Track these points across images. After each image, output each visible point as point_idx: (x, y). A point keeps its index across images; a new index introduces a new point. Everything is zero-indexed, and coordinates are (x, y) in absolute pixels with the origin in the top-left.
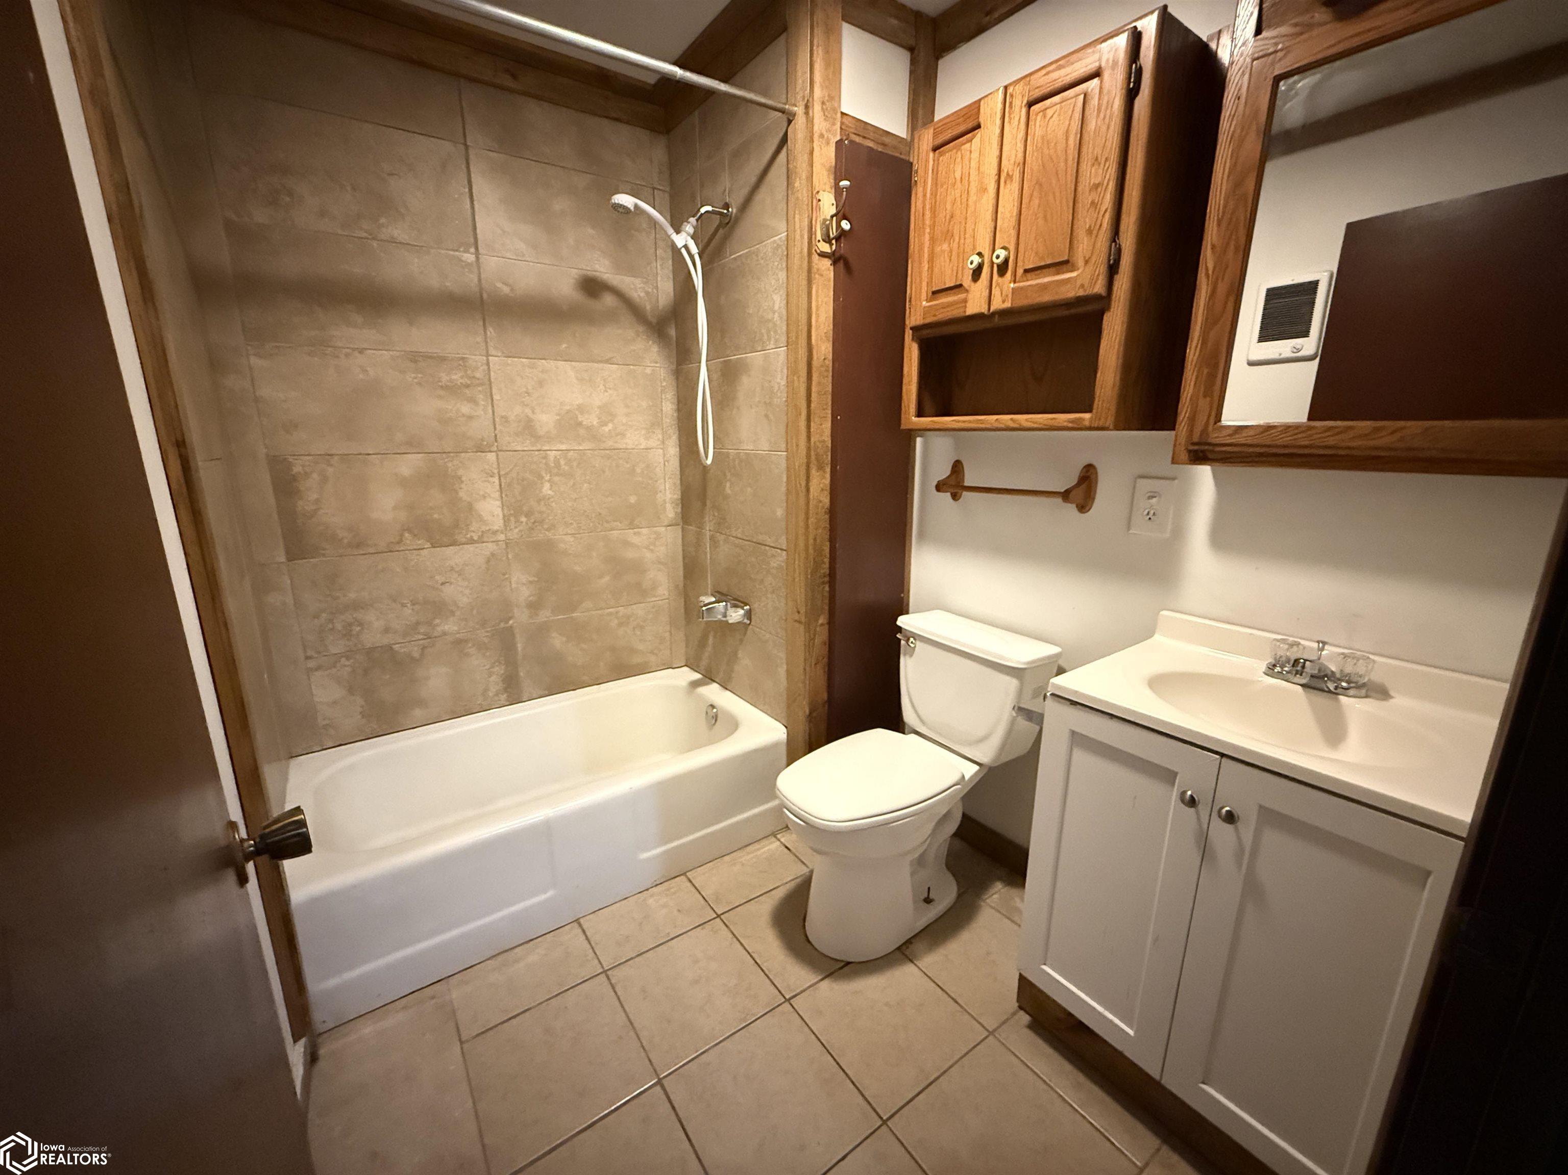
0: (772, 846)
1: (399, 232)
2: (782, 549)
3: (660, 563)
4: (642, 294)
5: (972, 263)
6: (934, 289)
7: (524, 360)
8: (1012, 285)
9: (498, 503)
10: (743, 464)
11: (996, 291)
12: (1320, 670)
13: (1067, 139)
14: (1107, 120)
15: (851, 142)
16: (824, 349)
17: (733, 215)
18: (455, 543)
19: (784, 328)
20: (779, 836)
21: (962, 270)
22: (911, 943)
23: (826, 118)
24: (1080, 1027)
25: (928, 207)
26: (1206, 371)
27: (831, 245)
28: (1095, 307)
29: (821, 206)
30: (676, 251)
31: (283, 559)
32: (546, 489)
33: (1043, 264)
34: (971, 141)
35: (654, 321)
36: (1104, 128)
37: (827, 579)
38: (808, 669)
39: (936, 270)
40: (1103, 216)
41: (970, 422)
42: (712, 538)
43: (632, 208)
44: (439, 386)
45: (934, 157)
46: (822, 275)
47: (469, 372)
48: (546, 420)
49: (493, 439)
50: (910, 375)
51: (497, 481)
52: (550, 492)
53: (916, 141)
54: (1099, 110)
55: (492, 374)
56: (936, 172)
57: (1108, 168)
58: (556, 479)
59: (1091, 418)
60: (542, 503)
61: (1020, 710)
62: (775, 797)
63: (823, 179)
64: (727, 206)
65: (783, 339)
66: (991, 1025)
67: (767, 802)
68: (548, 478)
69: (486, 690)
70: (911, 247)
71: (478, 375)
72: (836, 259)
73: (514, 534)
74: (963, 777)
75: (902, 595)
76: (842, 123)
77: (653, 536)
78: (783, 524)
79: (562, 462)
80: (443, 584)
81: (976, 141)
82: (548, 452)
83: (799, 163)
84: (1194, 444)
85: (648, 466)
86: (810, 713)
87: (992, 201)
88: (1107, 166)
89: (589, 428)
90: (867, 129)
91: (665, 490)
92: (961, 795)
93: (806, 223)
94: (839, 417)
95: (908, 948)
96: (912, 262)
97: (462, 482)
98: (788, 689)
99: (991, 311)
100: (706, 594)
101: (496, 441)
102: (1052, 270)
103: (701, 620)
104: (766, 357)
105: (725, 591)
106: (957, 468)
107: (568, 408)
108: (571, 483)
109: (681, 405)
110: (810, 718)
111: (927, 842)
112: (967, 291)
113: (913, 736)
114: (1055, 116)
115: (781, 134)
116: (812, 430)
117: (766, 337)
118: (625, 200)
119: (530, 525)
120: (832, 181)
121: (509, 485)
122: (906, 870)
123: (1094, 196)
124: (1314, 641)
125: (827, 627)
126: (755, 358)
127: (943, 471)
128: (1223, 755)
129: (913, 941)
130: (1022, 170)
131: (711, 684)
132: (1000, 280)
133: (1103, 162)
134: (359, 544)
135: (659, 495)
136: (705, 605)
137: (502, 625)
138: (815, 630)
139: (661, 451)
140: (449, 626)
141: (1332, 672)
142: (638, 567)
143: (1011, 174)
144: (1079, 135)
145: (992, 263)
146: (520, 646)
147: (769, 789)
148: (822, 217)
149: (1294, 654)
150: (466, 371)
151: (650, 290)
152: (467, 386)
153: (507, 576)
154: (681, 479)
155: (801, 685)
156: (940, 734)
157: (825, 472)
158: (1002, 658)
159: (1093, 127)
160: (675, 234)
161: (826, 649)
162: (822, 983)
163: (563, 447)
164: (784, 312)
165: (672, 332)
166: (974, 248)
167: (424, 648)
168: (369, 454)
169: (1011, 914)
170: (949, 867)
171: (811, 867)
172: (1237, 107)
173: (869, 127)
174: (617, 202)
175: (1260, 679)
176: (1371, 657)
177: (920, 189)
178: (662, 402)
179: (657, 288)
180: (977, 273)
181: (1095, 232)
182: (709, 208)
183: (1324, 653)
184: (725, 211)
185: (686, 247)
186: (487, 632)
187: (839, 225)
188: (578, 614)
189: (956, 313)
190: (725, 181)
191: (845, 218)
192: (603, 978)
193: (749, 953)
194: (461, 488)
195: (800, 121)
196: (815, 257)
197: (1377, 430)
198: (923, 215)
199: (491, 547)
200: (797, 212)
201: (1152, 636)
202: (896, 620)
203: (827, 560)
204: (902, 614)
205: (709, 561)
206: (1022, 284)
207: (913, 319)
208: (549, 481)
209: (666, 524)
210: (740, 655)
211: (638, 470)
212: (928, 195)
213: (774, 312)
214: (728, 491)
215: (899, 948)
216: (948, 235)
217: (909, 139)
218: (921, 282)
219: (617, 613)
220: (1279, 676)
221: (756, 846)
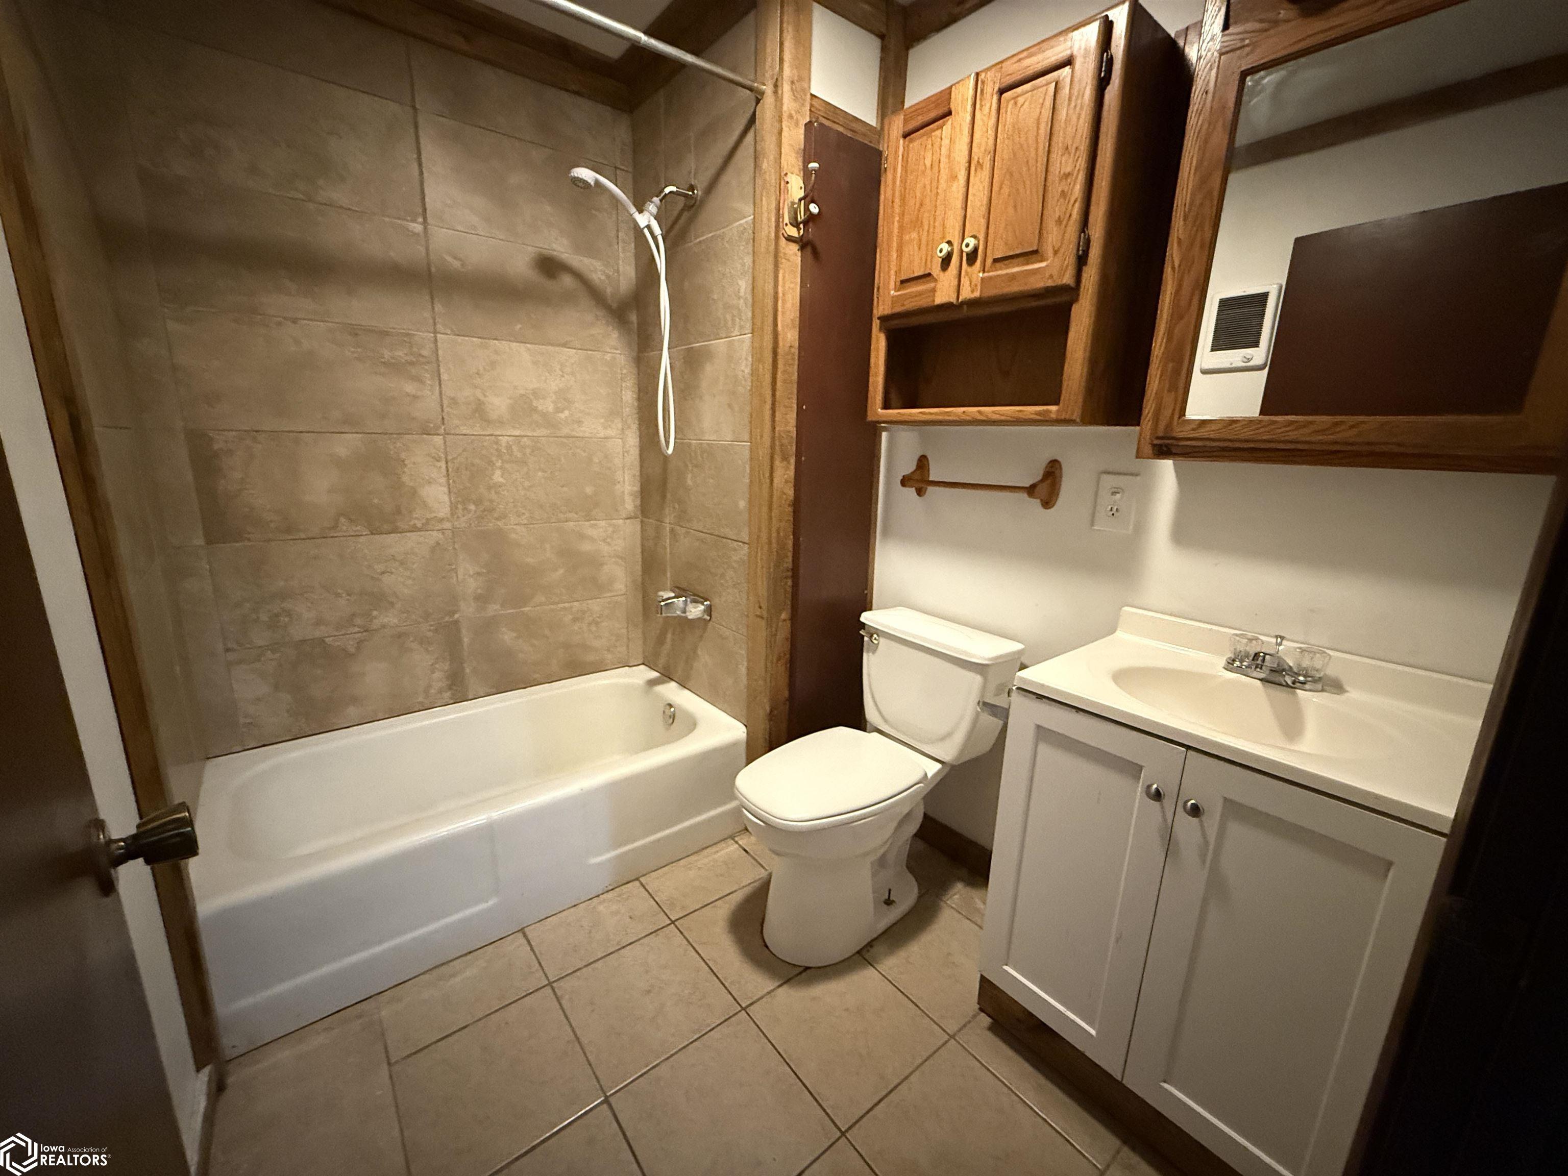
0: (731, 848)
1: (339, 195)
2: (744, 543)
3: (618, 557)
4: (603, 277)
5: (941, 251)
6: (903, 278)
7: (475, 339)
8: (981, 275)
9: (446, 489)
10: (705, 455)
11: (965, 281)
12: (1278, 665)
13: (1038, 128)
14: (1078, 109)
15: (821, 125)
16: (790, 336)
17: (699, 198)
18: (395, 531)
19: (750, 314)
20: (736, 839)
21: (932, 259)
22: (871, 946)
23: (796, 99)
24: (1041, 1028)
25: (897, 194)
26: (1170, 365)
27: (799, 229)
28: (1065, 298)
29: (789, 189)
30: (638, 232)
31: (199, 541)
32: (498, 477)
33: (1011, 253)
34: (942, 127)
35: (615, 306)
36: (1074, 118)
37: (790, 574)
38: (769, 664)
39: (905, 259)
40: (1073, 205)
41: (936, 414)
42: (672, 530)
43: (592, 183)
44: (382, 362)
45: (904, 143)
46: (789, 260)
47: (415, 349)
48: (498, 404)
49: (439, 421)
50: (877, 365)
51: (444, 466)
52: (501, 480)
53: (886, 128)
54: (1070, 99)
55: (440, 352)
56: (905, 159)
57: (1078, 157)
58: (507, 466)
59: (1058, 411)
60: (493, 492)
61: (985, 704)
62: (736, 798)
63: (791, 160)
64: (692, 188)
65: (748, 326)
66: (952, 1028)
67: (725, 803)
68: (499, 464)
69: (429, 686)
70: (880, 235)
71: (425, 352)
72: (804, 244)
73: (462, 523)
74: (926, 775)
75: (866, 592)
76: (812, 106)
77: (611, 529)
78: (746, 516)
79: (515, 448)
80: (383, 573)
81: (947, 129)
82: (501, 438)
83: (767, 143)
84: (1158, 438)
85: (606, 457)
86: (771, 711)
87: (962, 190)
88: (1077, 155)
89: (544, 415)
90: (836, 114)
91: (624, 481)
92: (922, 795)
93: (773, 205)
94: (804, 407)
95: (868, 951)
96: (880, 251)
97: (405, 465)
98: (748, 687)
99: (960, 300)
100: (664, 590)
101: (443, 424)
102: (1021, 259)
103: (659, 615)
104: (730, 345)
105: (684, 585)
106: (923, 463)
107: (522, 392)
108: (525, 469)
109: (641, 394)
110: (771, 716)
111: (889, 844)
112: (936, 280)
113: (875, 734)
114: (1027, 103)
115: (748, 115)
116: (777, 419)
117: (730, 323)
118: (585, 173)
119: (478, 513)
120: (801, 164)
121: (457, 470)
122: (866, 873)
123: (1064, 186)
124: (1271, 637)
125: (789, 623)
126: (719, 345)
127: (908, 467)
128: (1188, 748)
129: (874, 943)
130: (992, 159)
131: (669, 682)
132: (969, 269)
133: (1073, 151)
134: (289, 528)
135: (618, 486)
136: (664, 601)
137: (447, 619)
138: (777, 626)
139: (620, 440)
140: (389, 619)
141: (1290, 667)
142: (595, 562)
143: (981, 161)
144: (1050, 123)
145: (962, 251)
146: (466, 640)
147: (729, 790)
148: (790, 200)
149: (1253, 649)
150: (411, 347)
151: (611, 273)
152: (412, 363)
153: (453, 567)
154: (641, 471)
155: (761, 682)
156: (904, 734)
157: (789, 463)
158: (966, 653)
159: (1064, 118)
160: (637, 213)
161: (788, 645)
162: (780, 989)
163: (517, 433)
164: (749, 297)
165: (633, 318)
166: (944, 237)
167: (360, 642)
168: (301, 432)
169: (971, 915)
170: (910, 868)
171: (770, 871)
172: (1204, 104)
173: (839, 112)
174: (576, 175)
175: (1220, 674)
176: (1329, 652)
177: (889, 175)
178: (621, 390)
179: (618, 271)
180: (946, 262)
181: (1064, 223)
182: (673, 189)
183: (1281, 648)
184: (691, 193)
185: (649, 227)
186: (431, 625)
187: (807, 209)
188: (530, 608)
189: (924, 302)
190: (691, 162)
191: (813, 201)
192: (548, 990)
193: (704, 960)
194: (404, 472)
195: (769, 99)
196: (783, 241)
197: (1336, 424)
198: (893, 202)
199: (436, 535)
200: (764, 194)
201: (1114, 632)
202: (860, 616)
203: (790, 554)
204: (865, 611)
205: (668, 555)
206: (991, 274)
207: (881, 308)
208: (501, 468)
209: (624, 516)
210: (699, 652)
211: (596, 460)
212: (898, 182)
213: (739, 298)
214: (689, 482)
215: (859, 952)
216: (917, 223)
217: (879, 128)
218: (889, 272)
219: (571, 607)
220: (1239, 670)
221: (714, 849)
